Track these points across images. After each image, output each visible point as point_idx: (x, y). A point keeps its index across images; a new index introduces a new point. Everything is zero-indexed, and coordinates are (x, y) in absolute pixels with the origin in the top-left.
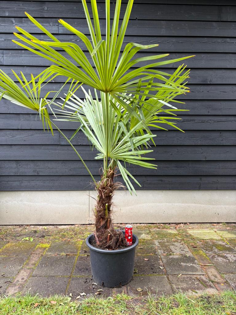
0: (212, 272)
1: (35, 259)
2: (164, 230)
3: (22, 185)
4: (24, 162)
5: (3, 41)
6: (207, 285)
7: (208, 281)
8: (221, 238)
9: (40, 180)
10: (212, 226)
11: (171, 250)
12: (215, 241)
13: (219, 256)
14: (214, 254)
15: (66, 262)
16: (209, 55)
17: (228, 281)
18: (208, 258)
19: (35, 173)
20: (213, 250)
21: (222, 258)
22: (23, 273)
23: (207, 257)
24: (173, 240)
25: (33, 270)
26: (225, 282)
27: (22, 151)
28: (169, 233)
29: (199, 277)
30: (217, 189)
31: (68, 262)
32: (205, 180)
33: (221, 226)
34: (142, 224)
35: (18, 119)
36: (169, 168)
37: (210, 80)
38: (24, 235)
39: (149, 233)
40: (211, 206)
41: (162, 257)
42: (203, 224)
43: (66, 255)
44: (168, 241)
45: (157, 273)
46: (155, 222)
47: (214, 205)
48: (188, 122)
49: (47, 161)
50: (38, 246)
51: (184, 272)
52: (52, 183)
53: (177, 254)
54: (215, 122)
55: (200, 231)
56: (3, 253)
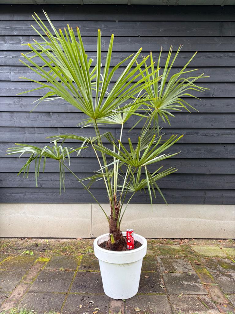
0: (215, 291)
1: (33, 274)
2: (167, 245)
3: (26, 197)
5: (11, 58)
6: (209, 306)
7: (210, 302)
8: (227, 256)
9: (44, 193)
10: (218, 243)
11: (173, 268)
12: (220, 259)
13: (223, 275)
14: (219, 273)
15: (64, 278)
16: (211, 69)
17: (232, 302)
18: (212, 277)
19: (39, 185)
20: (218, 268)
21: (226, 277)
22: (20, 288)
23: (211, 276)
24: (176, 256)
25: (30, 284)
26: (229, 304)
28: (172, 249)
29: (200, 297)
30: (222, 203)
31: (66, 278)
32: (210, 194)
33: (227, 242)
35: (23, 132)
36: (172, 182)
37: (212, 93)
38: (25, 248)
39: (151, 248)
40: (217, 221)
41: (163, 275)
42: (208, 240)
43: (65, 270)
44: (171, 257)
45: (157, 292)
46: (159, 237)
47: (220, 220)
48: (192, 135)
49: (51, 174)
50: (37, 260)
51: (186, 292)
52: (54, 195)
53: (179, 272)
54: (219, 135)
55: (205, 247)
56: (2, 266)
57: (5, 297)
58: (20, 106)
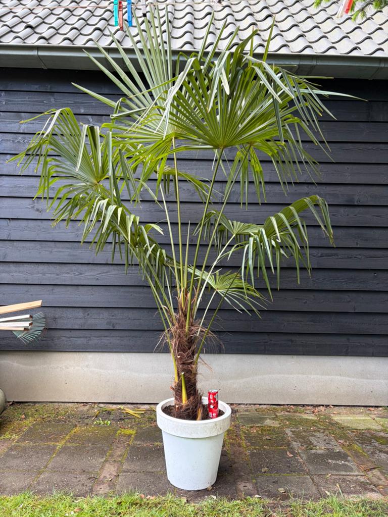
1: (120, 449)
2: (296, 414)
3: (90, 342)
4: (94, 309)
6: (368, 489)
8: (383, 428)
9: (117, 337)
10: (367, 411)
11: (311, 443)
12: (374, 432)
13: (381, 451)
14: (374, 450)
16: (355, 167)
18: (366, 455)
19: (110, 326)
20: (372, 444)
21: (385, 455)
22: (109, 467)
23: (364, 453)
24: (312, 428)
25: (121, 464)
27: (92, 295)
28: (305, 419)
29: (355, 478)
30: (373, 355)
32: (355, 341)
33: (380, 411)
34: (262, 406)
36: (302, 323)
37: (357, 199)
39: (275, 418)
40: (365, 381)
41: (300, 452)
42: (353, 408)
44: (305, 430)
45: (296, 473)
46: (282, 403)
47: (369, 379)
48: (329, 258)
49: (128, 309)
50: (119, 431)
51: (335, 472)
52: (132, 341)
53: (320, 448)
54: (366, 257)
55: (351, 417)
56: (72, 440)
57: (93, 478)
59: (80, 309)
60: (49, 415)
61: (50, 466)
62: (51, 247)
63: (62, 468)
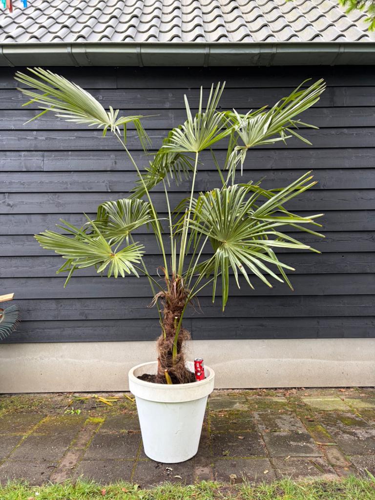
0: (333, 453)
1: (84, 438)
2: (267, 397)
3: (64, 333)
4: (67, 300)
5: (43, 140)
6: (325, 470)
7: (327, 465)
8: (350, 409)
9: (90, 327)
10: (338, 393)
11: (276, 425)
12: (341, 413)
13: (344, 432)
14: (339, 430)
15: (128, 442)
16: (319, 152)
17: (355, 464)
18: (329, 436)
19: (83, 316)
20: (337, 425)
21: (348, 435)
22: (70, 456)
23: (327, 434)
24: (279, 411)
25: (84, 452)
26: (351, 466)
28: (274, 402)
29: (314, 460)
30: (342, 336)
31: (132, 442)
33: (352, 392)
34: (235, 391)
36: (272, 307)
37: (323, 183)
38: (66, 406)
39: (245, 402)
40: (336, 362)
41: (263, 434)
42: (325, 390)
43: (129, 432)
44: (273, 412)
45: (256, 456)
46: (255, 387)
47: (340, 360)
49: (100, 300)
50: (88, 420)
51: (294, 454)
52: (105, 330)
53: (284, 431)
54: (334, 240)
55: (321, 398)
56: (40, 430)
57: (53, 466)
58: (56, 206)
59: (54, 301)
60: (22, 406)
61: (13, 456)
62: (24, 241)
63: (24, 457)
